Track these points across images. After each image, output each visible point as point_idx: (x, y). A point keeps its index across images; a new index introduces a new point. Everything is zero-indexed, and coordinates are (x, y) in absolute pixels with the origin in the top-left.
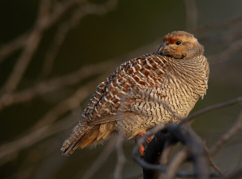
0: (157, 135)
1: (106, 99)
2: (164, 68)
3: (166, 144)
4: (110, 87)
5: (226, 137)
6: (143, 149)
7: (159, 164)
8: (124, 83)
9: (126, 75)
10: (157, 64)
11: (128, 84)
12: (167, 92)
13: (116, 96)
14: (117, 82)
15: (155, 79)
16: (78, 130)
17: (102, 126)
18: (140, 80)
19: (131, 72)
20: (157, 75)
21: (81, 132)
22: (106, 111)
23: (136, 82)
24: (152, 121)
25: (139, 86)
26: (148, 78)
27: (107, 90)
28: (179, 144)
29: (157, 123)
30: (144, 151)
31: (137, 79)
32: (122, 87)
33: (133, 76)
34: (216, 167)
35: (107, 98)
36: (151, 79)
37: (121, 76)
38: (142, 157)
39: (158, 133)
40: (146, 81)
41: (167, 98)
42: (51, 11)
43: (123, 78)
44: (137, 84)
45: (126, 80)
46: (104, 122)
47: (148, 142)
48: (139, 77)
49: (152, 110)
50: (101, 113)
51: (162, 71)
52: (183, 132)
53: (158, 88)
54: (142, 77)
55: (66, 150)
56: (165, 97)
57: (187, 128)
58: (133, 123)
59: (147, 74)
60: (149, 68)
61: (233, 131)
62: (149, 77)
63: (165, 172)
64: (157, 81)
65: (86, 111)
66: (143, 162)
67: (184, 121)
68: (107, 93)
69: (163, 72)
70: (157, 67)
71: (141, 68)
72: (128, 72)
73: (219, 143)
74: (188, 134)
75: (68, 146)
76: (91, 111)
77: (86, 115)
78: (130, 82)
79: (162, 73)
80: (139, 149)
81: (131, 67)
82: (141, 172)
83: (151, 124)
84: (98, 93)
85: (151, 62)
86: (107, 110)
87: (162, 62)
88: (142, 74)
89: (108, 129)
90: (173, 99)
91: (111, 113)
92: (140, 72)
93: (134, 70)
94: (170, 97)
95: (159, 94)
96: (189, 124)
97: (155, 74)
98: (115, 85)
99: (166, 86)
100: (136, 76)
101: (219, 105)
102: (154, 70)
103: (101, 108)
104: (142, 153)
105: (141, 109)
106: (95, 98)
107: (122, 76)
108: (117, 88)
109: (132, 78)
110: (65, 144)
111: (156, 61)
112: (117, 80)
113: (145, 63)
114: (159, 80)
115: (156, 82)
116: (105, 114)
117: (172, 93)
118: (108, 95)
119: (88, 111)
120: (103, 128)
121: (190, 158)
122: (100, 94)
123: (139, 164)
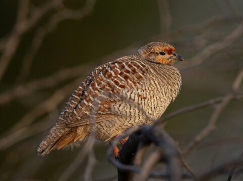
0: (131, 137)
1: (85, 102)
2: (143, 72)
3: (140, 145)
4: (89, 91)
5: (198, 138)
6: (117, 150)
7: (133, 164)
8: (104, 87)
9: (105, 79)
10: (136, 68)
11: (108, 87)
12: (148, 93)
13: (96, 99)
14: (97, 86)
15: (134, 83)
16: (55, 131)
17: (80, 128)
18: (120, 84)
19: (110, 76)
20: (136, 79)
21: (58, 134)
22: (86, 114)
23: (116, 86)
24: (130, 122)
25: (119, 89)
26: (128, 82)
27: (86, 94)
28: (152, 145)
29: (134, 124)
30: (119, 152)
31: (116, 83)
32: (103, 91)
33: (112, 80)
34: (188, 167)
35: (87, 101)
36: (130, 82)
37: (99, 80)
38: (117, 158)
39: (132, 134)
40: (126, 85)
41: (146, 100)
42: (29, 16)
43: (102, 82)
44: (118, 87)
45: (105, 84)
46: (84, 124)
47: (123, 143)
48: (118, 81)
49: (132, 111)
50: (81, 116)
51: (141, 75)
52: (157, 134)
53: (139, 90)
54: (122, 80)
55: (43, 151)
56: (145, 98)
57: (160, 130)
58: (111, 126)
59: (126, 78)
60: (128, 72)
61: (205, 132)
62: (128, 80)
63: (138, 172)
64: (137, 84)
65: (65, 114)
66: (117, 163)
67: (157, 123)
68: (86, 97)
69: (143, 76)
70: (137, 71)
71: (120, 72)
72: (107, 76)
73: (191, 144)
74: (161, 135)
75: (45, 147)
76: (70, 115)
77: (64, 118)
78: (110, 86)
79: (141, 77)
80: (114, 151)
81: (109, 71)
82: (116, 173)
83: (128, 125)
84: (76, 97)
85: (130, 66)
86: (87, 112)
87: (141, 66)
88: (121, 78)
89: (85, 131)
90: (153, 101)
91: (91, 116)
92: (119, 76)
93: (114, 75)
94: (149, 98)
95: (140, 96)
96: (162, 126)
97: (135, 77)
98: (95, 89)
99: (147, 88)
100: (116, 79)
101: (192, 107)
102: (133, 74)
103: (81, 111)
104: (117, 154)
105: (121, 110)
106: (72, 101)
107: (101, 80)
108: (96, 91)
109: (112, 82)
110: (42, 145)
111: (135, 65)
112: (96, 84)
113: (123, 67)
114: (139, 83)
115: (136, 86)
116: (84, 117)
117: (152, 95)
118: (88, 98)
119: (67, 114)
120: (80, 131)
121: (163, 159)
122: (78, 98)
123: (114, 165)
